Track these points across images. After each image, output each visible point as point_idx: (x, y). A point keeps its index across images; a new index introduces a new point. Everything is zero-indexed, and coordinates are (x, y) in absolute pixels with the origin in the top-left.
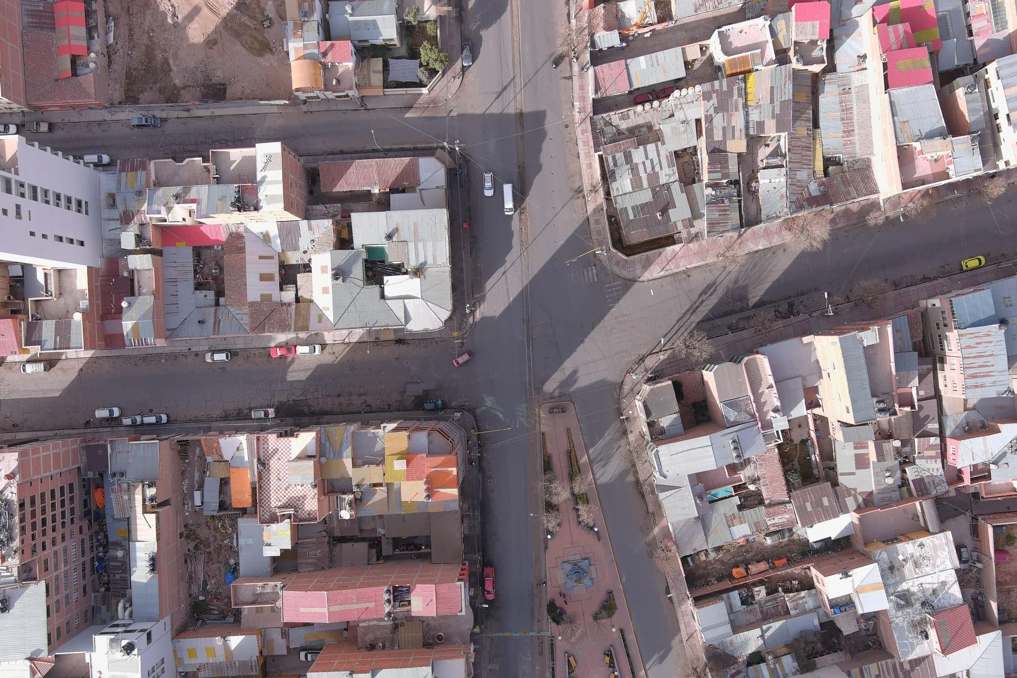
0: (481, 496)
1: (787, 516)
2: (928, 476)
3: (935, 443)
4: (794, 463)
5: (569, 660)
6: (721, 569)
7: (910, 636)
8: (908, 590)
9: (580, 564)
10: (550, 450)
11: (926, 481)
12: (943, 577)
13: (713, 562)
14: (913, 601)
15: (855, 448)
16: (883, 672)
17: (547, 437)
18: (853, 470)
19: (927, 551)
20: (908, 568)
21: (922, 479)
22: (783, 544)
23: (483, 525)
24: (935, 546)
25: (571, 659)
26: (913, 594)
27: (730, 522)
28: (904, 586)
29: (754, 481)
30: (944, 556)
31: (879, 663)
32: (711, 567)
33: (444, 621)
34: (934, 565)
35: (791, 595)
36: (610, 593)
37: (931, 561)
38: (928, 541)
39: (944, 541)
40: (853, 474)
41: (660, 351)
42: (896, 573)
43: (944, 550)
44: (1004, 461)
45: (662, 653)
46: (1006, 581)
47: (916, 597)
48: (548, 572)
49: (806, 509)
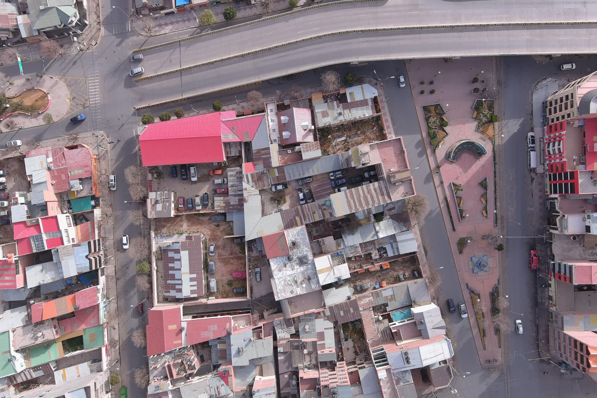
0: (537, 310)
1: (362, 303)
2: (284, 328)
3: (281, 348)
4: (352, 328)
5: (487, 214)
6: (395, 266)
7: (299, 240)
8: (300, 266)
9: (479, 270)
10: (496, 337)
11: (285, 326)
12: (280, 274)
13: (400, 270)
14: (297, 260)
15: (324, 344)
16: (311, 215)
17: (497, 345)
18: (326, 332)
19: (289, 289)
20: (300, 279)
21: (287, 327)
22: (359, 280)
23: (536, 293)
24: (285, 292)
25: (485, 215)
26: (297, 264)
27: (393, 298)
28: (302, 269)
29: (378, 321)
30: (279, 286)
31: (314, 221)
32: (401, 267)
33: (570, 246)
34: (285, 281)
35: (358, 255)
36: (461, 252)
37: (287, 283)
38: (288, 295)
39: (279, 295)
40: (325, 329)
41: (429, 394)
42: (307, 276)
43: (279, 290)
44: (246, 342)
45: (430, 217)
46: (233, 259)
47: (295, 262)
48: (498, 265)
49: (353, 309)
